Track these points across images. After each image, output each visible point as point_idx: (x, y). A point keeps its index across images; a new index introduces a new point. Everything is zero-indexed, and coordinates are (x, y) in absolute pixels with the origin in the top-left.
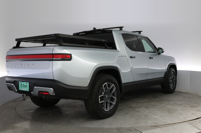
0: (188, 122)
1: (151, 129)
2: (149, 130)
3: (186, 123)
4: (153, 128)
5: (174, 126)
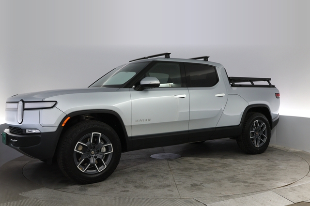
5: (253, 196)
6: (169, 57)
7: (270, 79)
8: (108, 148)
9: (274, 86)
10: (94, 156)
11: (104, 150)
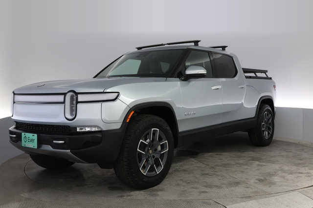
0: (300, 190)
1: (241, 202)
2: (237, 202)
3: (296, 193)
4: (244, 199)
5: (278, 197)
6: (198, 45)
7: (267, 71)
8: (163, 147)
9: (271, 78)
10: (152, 155)
11: (159, 148)
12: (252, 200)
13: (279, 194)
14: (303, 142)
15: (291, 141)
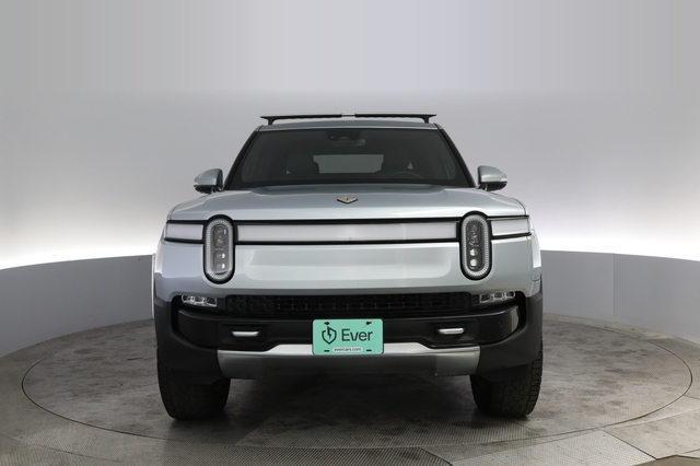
0: (608, 428)
1: (483, 453)
3: (600, 433)
4: (489, 448)
5: (561, 443)
12: (505, 449)
13: (564, 436)
14: (614, 326)
15: (589, 323)
